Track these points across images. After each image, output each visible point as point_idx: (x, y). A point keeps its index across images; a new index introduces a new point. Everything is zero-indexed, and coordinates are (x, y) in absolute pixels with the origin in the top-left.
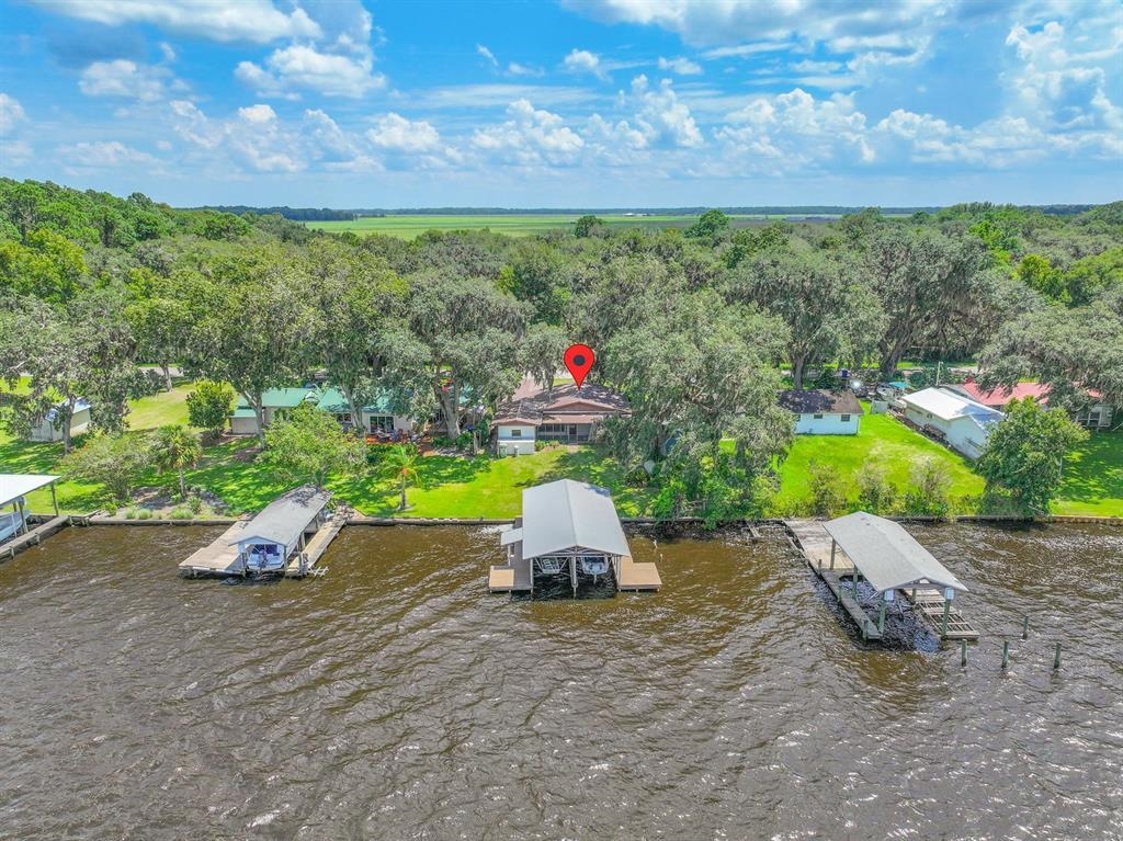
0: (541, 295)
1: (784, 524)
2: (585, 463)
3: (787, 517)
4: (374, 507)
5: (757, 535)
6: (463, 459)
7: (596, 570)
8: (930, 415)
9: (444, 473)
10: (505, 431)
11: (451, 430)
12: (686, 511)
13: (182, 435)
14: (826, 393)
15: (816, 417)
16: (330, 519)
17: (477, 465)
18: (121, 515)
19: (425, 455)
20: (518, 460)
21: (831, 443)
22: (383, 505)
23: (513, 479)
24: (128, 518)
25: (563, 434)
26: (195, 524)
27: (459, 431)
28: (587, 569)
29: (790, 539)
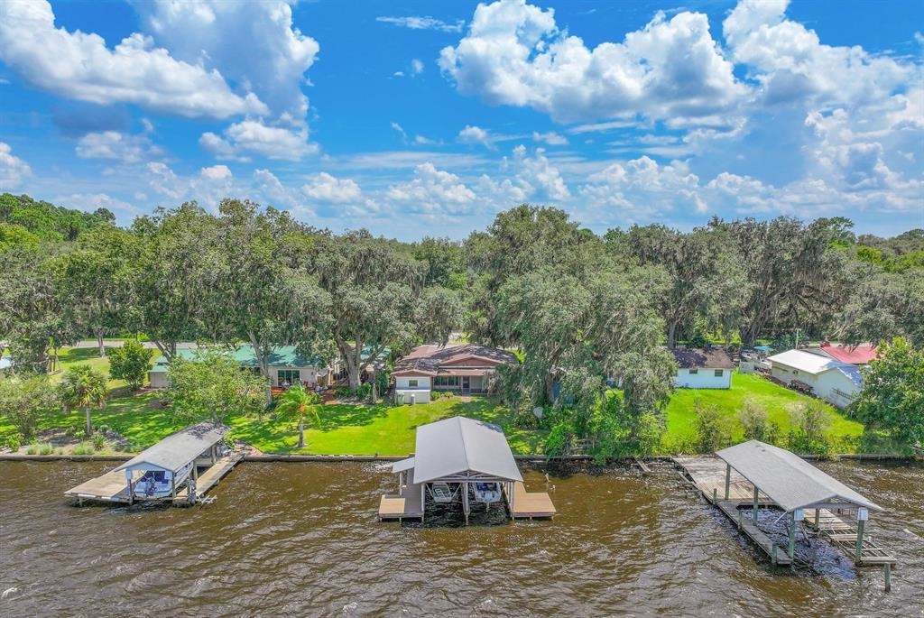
0: (440, 279)
1: (673, 461)
2: (477, 411)
3: (675, 455)
4: (272, 446)
5: (647, 470)
6: (362, 406)
7: (489, 498)
8: (796, 371)
9: (343, 418)
10: (403, 381)
11: (352, 382)
12: (576, 448)
13: (90, 375)
14: (700, 352)
15: (692, 372)
16: (228, 455)
17: (375, 412)
18: (22, 452)
19: (327, 403)
20: (415, 407)
21: (707, 395)
22: (281, 444)
23: (408, 423)
24: (29, 454)
25: (457, 387)
26: (95, 459)
27: (360, 383)
28: (480, 497)
29: (681, 473)
